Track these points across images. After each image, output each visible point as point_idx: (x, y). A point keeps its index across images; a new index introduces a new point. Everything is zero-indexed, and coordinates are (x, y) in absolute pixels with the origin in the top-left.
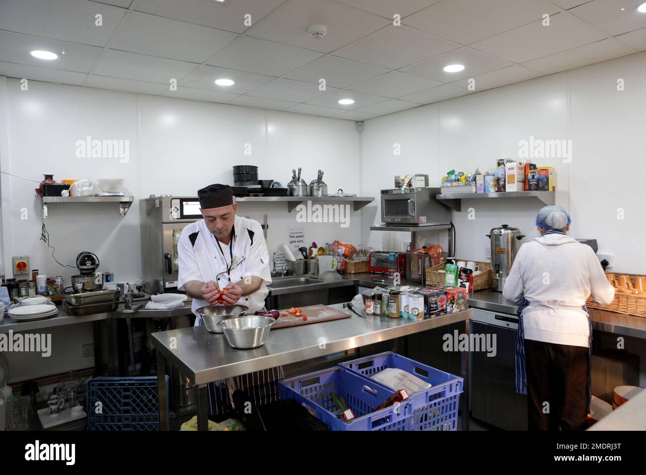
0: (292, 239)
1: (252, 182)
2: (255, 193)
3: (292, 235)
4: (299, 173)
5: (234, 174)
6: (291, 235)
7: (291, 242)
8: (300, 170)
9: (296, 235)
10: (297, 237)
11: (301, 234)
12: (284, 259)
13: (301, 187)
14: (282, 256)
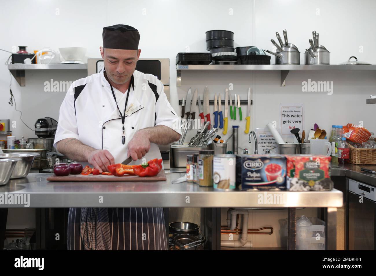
0: (286, 119)
1: (223, 49)
2: (227, 60)
3: (286, 113)
4: (286, 38)
5: (207, 41)
6: (284, 113)
7: (284, 122)
8: (285, 32)
9: (290, 114)
10: (292, 116)
11: (299, 114)
12: (273, 141)
13: (290, 54)
14: (271, 138)
